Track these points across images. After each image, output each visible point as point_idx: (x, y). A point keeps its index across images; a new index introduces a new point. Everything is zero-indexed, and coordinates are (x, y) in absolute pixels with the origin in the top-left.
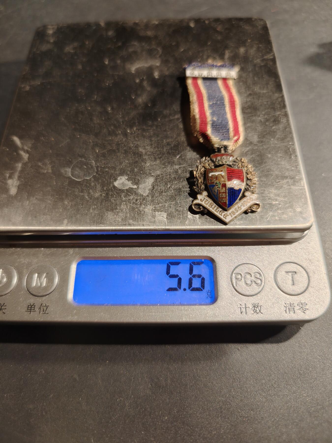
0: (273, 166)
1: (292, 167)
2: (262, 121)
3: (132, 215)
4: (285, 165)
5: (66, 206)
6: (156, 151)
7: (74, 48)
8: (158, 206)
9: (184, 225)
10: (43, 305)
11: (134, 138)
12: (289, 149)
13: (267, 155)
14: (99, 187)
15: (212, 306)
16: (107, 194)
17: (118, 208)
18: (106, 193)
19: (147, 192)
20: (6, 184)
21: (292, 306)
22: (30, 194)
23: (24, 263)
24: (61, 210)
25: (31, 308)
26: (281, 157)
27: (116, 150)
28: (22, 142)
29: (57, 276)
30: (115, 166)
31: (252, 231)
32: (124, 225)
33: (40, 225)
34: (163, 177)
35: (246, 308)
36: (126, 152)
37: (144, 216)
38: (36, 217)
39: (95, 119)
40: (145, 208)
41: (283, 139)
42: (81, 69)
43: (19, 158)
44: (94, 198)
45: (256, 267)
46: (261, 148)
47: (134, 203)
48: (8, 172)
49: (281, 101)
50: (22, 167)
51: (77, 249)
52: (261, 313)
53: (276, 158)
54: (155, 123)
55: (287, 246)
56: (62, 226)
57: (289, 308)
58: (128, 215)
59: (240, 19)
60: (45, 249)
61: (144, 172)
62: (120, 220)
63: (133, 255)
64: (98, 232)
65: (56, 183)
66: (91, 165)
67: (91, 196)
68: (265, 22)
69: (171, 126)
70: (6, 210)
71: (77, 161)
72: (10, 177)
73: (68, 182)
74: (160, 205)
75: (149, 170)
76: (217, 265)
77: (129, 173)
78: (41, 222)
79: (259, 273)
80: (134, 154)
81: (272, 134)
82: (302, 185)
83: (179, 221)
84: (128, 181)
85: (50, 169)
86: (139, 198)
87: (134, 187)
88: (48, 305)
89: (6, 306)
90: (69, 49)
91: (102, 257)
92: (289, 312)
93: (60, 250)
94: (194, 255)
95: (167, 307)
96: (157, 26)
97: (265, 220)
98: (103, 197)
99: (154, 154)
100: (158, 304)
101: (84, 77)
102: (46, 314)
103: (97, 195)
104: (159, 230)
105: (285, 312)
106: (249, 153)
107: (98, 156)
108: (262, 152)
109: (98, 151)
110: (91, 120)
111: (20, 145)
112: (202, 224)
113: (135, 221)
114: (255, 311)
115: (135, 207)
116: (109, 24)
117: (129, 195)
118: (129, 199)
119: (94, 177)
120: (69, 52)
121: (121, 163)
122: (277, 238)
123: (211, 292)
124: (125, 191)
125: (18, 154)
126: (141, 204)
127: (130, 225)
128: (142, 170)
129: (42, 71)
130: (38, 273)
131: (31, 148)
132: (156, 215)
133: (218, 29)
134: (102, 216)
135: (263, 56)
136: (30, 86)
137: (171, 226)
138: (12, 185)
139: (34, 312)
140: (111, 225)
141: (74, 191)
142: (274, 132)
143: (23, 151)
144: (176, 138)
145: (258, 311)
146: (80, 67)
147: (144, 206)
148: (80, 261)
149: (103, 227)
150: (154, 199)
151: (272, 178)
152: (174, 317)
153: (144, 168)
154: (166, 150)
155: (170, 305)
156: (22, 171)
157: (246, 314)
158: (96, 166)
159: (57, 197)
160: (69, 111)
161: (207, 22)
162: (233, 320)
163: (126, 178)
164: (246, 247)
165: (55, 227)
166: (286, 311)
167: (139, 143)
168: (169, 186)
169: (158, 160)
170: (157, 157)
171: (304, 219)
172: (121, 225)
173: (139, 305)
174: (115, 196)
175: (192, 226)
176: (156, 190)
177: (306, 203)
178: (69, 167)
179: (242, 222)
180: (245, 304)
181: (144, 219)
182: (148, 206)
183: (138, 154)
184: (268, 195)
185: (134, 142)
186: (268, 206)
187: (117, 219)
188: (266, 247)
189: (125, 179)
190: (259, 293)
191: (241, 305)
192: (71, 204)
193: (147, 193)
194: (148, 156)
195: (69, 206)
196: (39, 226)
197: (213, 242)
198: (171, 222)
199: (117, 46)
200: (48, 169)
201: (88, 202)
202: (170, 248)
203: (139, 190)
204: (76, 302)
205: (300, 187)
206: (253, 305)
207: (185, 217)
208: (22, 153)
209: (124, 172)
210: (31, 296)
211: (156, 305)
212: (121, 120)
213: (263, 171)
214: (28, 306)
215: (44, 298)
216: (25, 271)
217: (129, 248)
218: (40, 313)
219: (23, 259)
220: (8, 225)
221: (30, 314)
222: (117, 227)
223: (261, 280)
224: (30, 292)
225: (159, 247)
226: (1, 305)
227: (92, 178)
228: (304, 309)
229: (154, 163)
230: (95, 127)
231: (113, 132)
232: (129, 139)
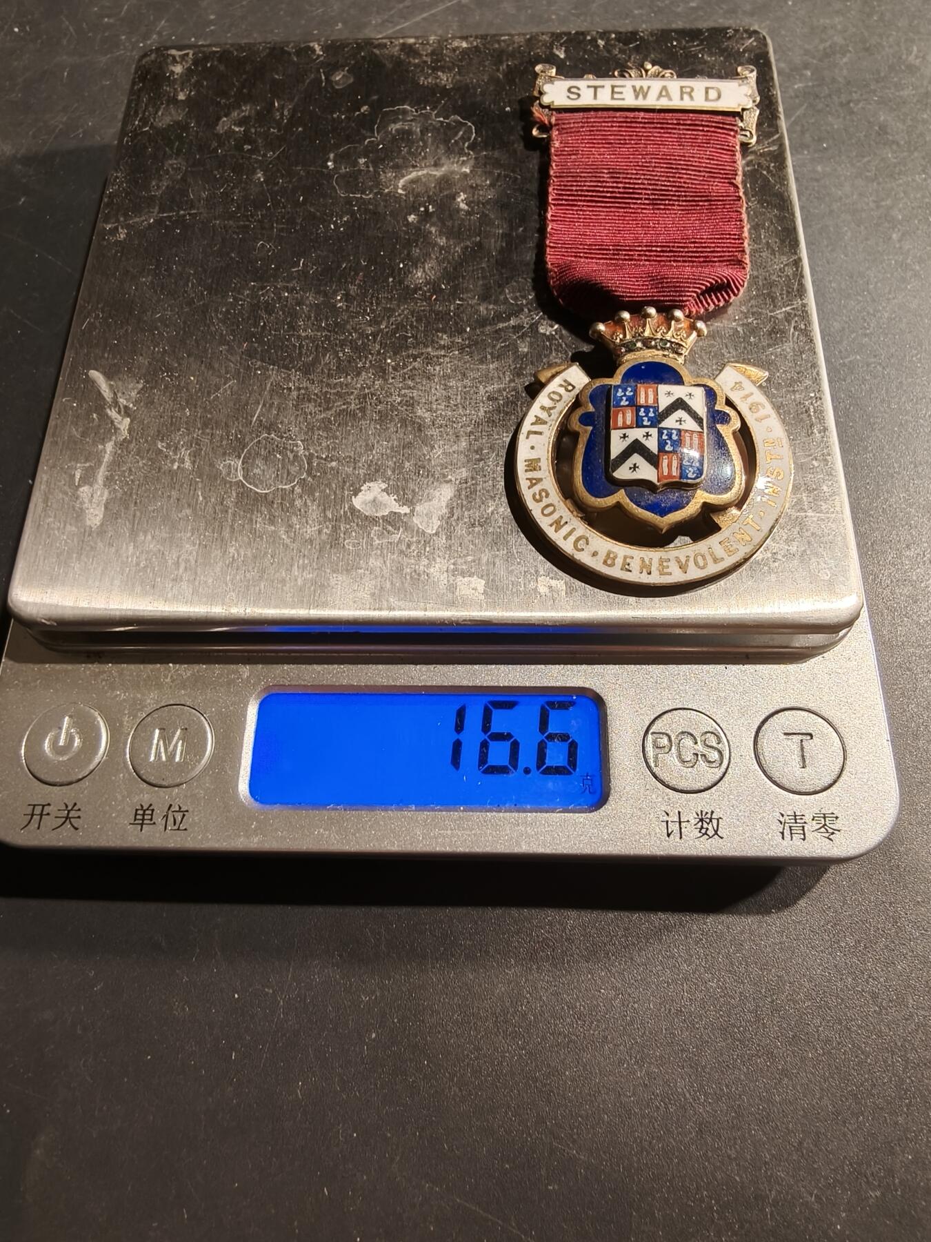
1: (812, 460)
2: (738, 332)
3: (398, 585)
6: (460, 415)
7: (243, 120)
8: (463, 561)
10: (174, 810)
11: (404, 379)
12: (807, 410)
14: (314, 511)
15: (594, 815)
16: (335, 529)
17: (363, 565)
18: (333, 526)
19: (436, 523)
20: (75, 498)
21: (798, 821)
22: (138, 526)
23: (125, 700)
24: (219, 569)
25: (143, 815)
27: (358, 412)
28: (112, 383)
29: (209, 735)
30: (355, 454)
32: (378, 608)
34: (476, 485)
35: (680, 822)
36: (383, 418)
37: (427, 587)
38: (153, 586)
39: (301, 324)
40: (429, 566)
43: (104, 429)
44: (301, 539)
45: (708, 718)
47: (402, 552)
48: (80, 465)
50: (114, 454)
51: (259, 666)
52: (718, 836)
54: (459, 339)
55: (791, 668)
57: (790, 827)
58: (388, 583)
60: (178, 666)
61: (429, 471)
62: (367, 597)
63: (398, 683)
64: (312, 626)
65: (204, 498)
66: (292, 451)
67: (295, 534)
69: (498, 347)
70: (75, 567)
71: (256, 441)
72: (88, 478)
73: (235, 494)
74: (469, 558)
75: (442, 465)
76: (609, 712)
77: (390, 473)
80: (404, 422)
82: (837, 509)
83: (516, 600)
84: (388, 494)
85: (187, 458)
86: (414, 539)
87: (402, 512)
88: (186, 809)
89: (79, 810)
90: (228, 123)
92: (791, 836)
93: (217, 669)
94: (552, 684)
95: (484, 814)
96: (465, 54)
98: (324, 538)
99: (455, 422)
100: (460, 808)
101: (269, 205)
102: (180, 832)
103: (309, 530)
104: (465, 625)
105: (780, 837)
107: (311, 429)
109: (309, 414)
110: (293, 327)
111: (108, 391)
112: (575, 606)
113: (404, 598)
114: (703, 831)
115: (405, 564)
116: (335, 48)
117: (389, 532)
118: (390, 543)
119: (303, 483)
120: (230, 132)
121: (369, 449)
122: (766, 644)
123: (591, 780)
124: (381, 521)
125: (104, 418)
126: (419, 556)
127: (391, 609)
128: (424, 467)
130: (160, 729)
131: (136, 403)
132: (459, 584)
134: (321, 585)
136: (128, 227)
138: (91, 501)
139: (150, 826)
140: (344, 607)
141: (251, 520)
143: (116, 409)
145: (711, 832)
147: (427, 561)
148: (265, 696)
150: (453, 541)
152: (500, 841)
153: (430, 460)
154: (485, 412)
155: (490, 810)
156: (116, 463)
157: (681, 838)
158: (307, 453)
159: (207, 534)
162: (648, 853)
163: (384, 486)
164: (684, 668)
167: (415, 393)
168: (490, 509)
169: (463, 440)
170: (462, 433)
172: (370, 610)
174: (354, 534)
175: (549, 612)
176: (458, 520)
177: (844, 556)
178: (238, 457)
180: (679, 813)
181: (426, 596)
182: (438, 560)
183: (413, 422)
185: (404, 391)
187: (360, 595)
188: (736, 669)
189: (379, 490)
190: (714, 785)
191: (668, 814)
192: (245, 555)
193: (435, 528)
194: (438, 428)
195: (240, 560)
197: (600, 653)
198: (494, 602)
200: (184, 460)
201: (286, 550)
202: (492, 667)
203: (415, 518)
204: (256, 800)
205: (833, 513)
206: (700, 817)
207: (532, 591)
208: (113, 414)
209: (377, 471)
210: (144, 786)
211: (456, 809)
214: (137, 810)
215: (176, 791)
216: (125, 723)
218: (166, 827)
221: (141, 830)
223: (720, 753)
224: (140, 777)
226: (67, 806)
227: (295, 486)
228: (830, 831)
229: (455, 448)
230: (301, 346)
231: (349, 362)
232: (391, 381)
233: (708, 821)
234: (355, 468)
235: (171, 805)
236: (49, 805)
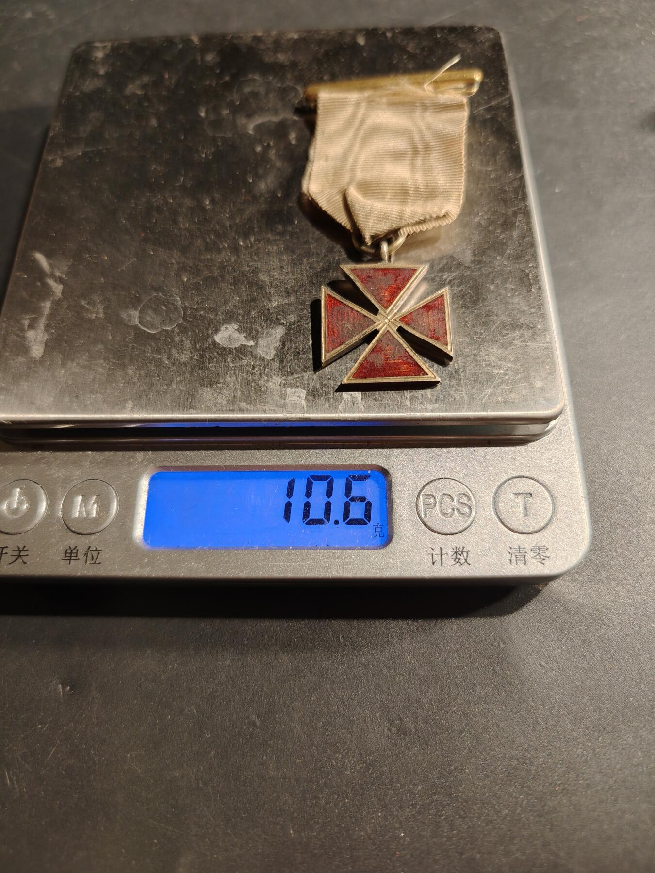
0: (497, 305)
1: (531, 308)
2: (481, 224)
3: (246, 394)
4: (519, 304)
5: (130, 378)
6: (290, 279)
7: (143, 87)
8: (291, 378)
9: (336, 412)
10: (92, 550)
11: (252, 256)
12: (527, 276)
13: (487, 285)
14: (187, 344)
15: (382, 551)
16: (202, 356)
17: (221, 381)
18: (200, 354)
19: (273, 352)
20: (24, 338)
21: (521, 552)
22: (68, 357)
23: (58, 477)
24: (122, 385)
25: (71, 553)
26: (512, 289)
27: (219, 278)
28: (51, 262)
29: (115, 499)
30: (216, 306)
31: (455, 422)
32: (232, 410)
33: (84, 410)
34: (301, 326)
35: (441, 555)
36: (236, 282)
37: (266, 396)
38: (77, 397)
39: (181, 220)
40: (268, 381)
41: (517, 258)
42: (156, 125)
43: (46, 292)
44: (179, 363)
45: (462, 485)
46: (478, 273)
47: (248, 372)
48: (28, 317)
49: (519, 186)
50: (51, 309)
51: (150, 452)
52: (467, 563)
53: (503, 292)
54: (290, 229)
56: (124, 413)
57: (516, 556)
58: (239, 393)
59: (452, 29)
60: (95, 453)
61: (268, 317)
62: (224, 402)
63: (247, 464)
64: (186, 423)
65: (113, 337)
66: (173, 305)
67: (174, 360)
68: (498, 33)
69: (316, 233)
70: (25, 385)
71: (149, 298)
72: (31, 327)
73: (133, 334)
74: (296, 376)
75: (277, 313)
76: (393, 480)
77: (240, 318)
78: (86, 406)
79: (466, 495)
80: (251, 284)
81: (498, 247)
82: (547, 340)
83: (327, 404)
84: (239, 332)
85: (101, 311)
86: (257, 363)
87: (249, 345)
88: (100, 549)
89: (27, 550)
90: (133, 88)
91: (194, 466)
92: (517, 562)
93: (121, 454)
94: (354, 463)
95: (306, 551)
96: (296, 42)
97: (479, 402)
98: (194, 362)
99: (286, 283)
100: (289, 548)
101: (160, 142)
102: (96, 564)
103: (184, 357)
104: (292, 421)
105: (509, 561)
106: (456, 282)
107: (186, 289)
108: (480, 280)
109: (186, 280)
110: (175, 222)
111: (48, 267)
112: (368, 409)
113: (251, 403)
114: (457, 560)
115: (251, 380)
116: (207, 39)
117: (240, 358)
118: (241, 366)
119: (180, 326)
120: (134, 94)
121: (227, 302)
122: (502, 433)
123: (381, 528)
124: (234, 351)
125: (45, 285)
126: (260, 374)
127: (241, 411)
128: (265, 314)
129: (85, 130)
130: (81, 496)
131: (67, 274)
132: (288, 393)
133: (408, 49)
134: (192, 395)
135: (490, 100)
136: (64, 158)
137: (313, 413)
138: (35, 340)
139: (76, 561)
140: (209, 410)
141: (144, 351)
142: (503, 244)
143: (53, 278)
144: (326, 256)
145: (463, 561)
146: (154, 122)
147: (266, 378)
148: (154, 473)
149: (194, 414)
150: (285, 364)
151: (494, 328)
152: (317, 569)
153: (268, 309)
154: (308, 277)
155: (310, 549)
156: (52, 316)
157: (442, 565)
158: (184, 306)
159: (114, 361)
160: (134, 206)
161: (389, 35)
162: (419, 576)
163: (236, 327)
164: (445, 450)
165: (111, 414)
166: (511, 560)
167: (259, 264)
168: (311, 342)
169: (292, 295)
170: (291, 291)
171: (548, 400)
172: (227, 411)
173: (257, 548)
174: (215, 360)
175: (350, 413)
176: (288, 349)
177: (553, 371)
178: (136, 309)
179: (437, 406)
180: (441, 548)
181: (266, 401)
182: (274, 377)
183: (257, 284)
184: (486, 357)
185: (251, 263)
186: (486, 377)
187: (220, 401)
188: (481, 450)
189: (233, 330)
190: (465, 529)
191: (433, 549)
192: (140, 375)
193: (272, 355)
194: (275, 288)
195: (136, 378)
196: (83, 412)
197: (387, 441)
198: (313, 405)
199: (222, 82)
200: (98, 312)
201: (168, 371)
202: (313, 451)
203: (258, 349)
204: (148, 543)
205: (544, 343)
206: (455, 551)
207: (338, 398)
208: (51, 282)
209: (232, 317)
210: (71, 534)
211: (286, 548)
212: (228, 223)
213: (478, 315)
214: (67, 550)
215: (93, 537)
216: (59, 492)
217: (241, 451)
218: (86, 562)
219: (57, 470)
220: (29, 411)
221: (70, 563)
222: (220, 414)
223: (470, 507)
224: (68, 528)
225: (293, 450)
226: (19, 548)
227: (175, 327)
228: (543, 557)
229: (286, 301)
230: (181, 235)
231: (214, 245)
232: (242, 257)
233: (460, 553)
234: (216, 315)
235: (90, 547)
236: (7, 547)
